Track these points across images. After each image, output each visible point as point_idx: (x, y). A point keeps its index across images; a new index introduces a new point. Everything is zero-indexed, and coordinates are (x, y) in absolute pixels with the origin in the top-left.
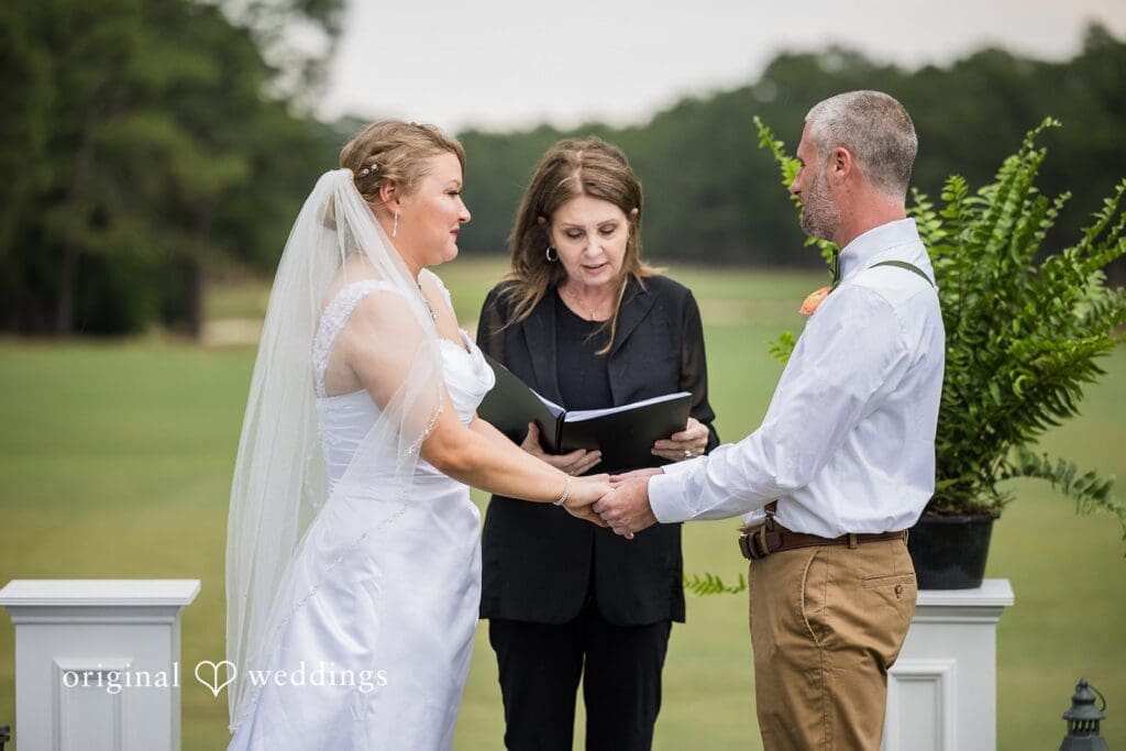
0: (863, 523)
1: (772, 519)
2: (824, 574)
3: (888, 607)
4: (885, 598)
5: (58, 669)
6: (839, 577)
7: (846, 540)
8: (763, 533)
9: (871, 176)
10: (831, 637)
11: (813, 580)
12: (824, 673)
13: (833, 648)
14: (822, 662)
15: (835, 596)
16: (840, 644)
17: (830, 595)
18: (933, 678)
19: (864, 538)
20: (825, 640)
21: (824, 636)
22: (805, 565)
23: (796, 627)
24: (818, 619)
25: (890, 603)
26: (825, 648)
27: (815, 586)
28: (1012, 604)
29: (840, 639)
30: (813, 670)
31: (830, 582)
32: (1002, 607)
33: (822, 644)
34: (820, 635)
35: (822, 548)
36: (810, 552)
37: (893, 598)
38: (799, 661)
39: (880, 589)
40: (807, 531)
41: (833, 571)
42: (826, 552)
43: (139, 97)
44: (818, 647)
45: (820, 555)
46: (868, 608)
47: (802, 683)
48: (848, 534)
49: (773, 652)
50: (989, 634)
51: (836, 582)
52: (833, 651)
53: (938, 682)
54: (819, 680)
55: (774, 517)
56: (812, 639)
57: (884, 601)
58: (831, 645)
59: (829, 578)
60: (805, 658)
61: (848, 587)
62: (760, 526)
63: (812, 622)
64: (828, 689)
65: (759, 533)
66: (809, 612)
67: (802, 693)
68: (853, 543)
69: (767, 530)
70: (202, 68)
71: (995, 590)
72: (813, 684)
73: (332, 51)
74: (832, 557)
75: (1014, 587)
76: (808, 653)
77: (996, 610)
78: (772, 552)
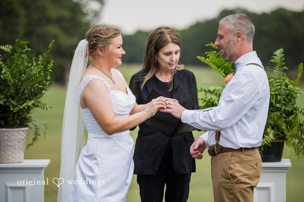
0: (246, 144)
1: (218, 144)
2: (234, 160)
3: (254, 170)
4: (253, 167)
5: (7, 186)
6: (239, 161)
7: (241, 149)
8: (215, 148)
9: (247, 39)
10: (236, 180)
11: (231, 162)
12: (234, 190)
13: (237, 183)
14: (233, 187)
15: (238, 167)
16: (239, 182)
17: (236, 167)
18: (268, 189)
19: (246, 149)
20: (235, 180)
21: (234, 180)
22: (229, 157)
23: (226, 176)
24: (233, 174)
25: (254, 168)
26: (235, 183)
27: (232, 164)
28: (291, 166)
29: (239, 180)
30: (231, 189)
31: (236, 162)
32: (288, 167)
33: (234, 182)
34: (233, 179)
35: (234, 152)
36: (230, 153)
37: (255, 167)
38: (227, 187)
39: (251, 164)
40: (229, 147)
41: (237, 159)
42: (235, 153)
43: (49, 21)
44: (232, 183)
45: (233, 154)
46: (248, 170)
47: (228, 194)
48: (242, 148)
49: (219, 184)
50: (284, 176)
51: (238, 162)
52: (237, 184)
53: (269, 190)
54: (233, 193)
55: (219, 143)
56: (230, 180)
57: (253, 168)
58: (236, 182)
59: (236, 161)
60: (229, 186)
61: (242, 164)
62: (214, 146)
63: (231, 175)
64: (235, 195)
65: (214, 148)
66: (230, 172)
67: (228, 197)
68: (243, 150)
69: (217, 147)
70: (66, 13)
71: (285, 162)
72: (231, 194)
73: (101, 9)
74: (236, 155)
75: (291, 162)
76: (229, 184)
77: (286, 168)
78: (218, 154)
